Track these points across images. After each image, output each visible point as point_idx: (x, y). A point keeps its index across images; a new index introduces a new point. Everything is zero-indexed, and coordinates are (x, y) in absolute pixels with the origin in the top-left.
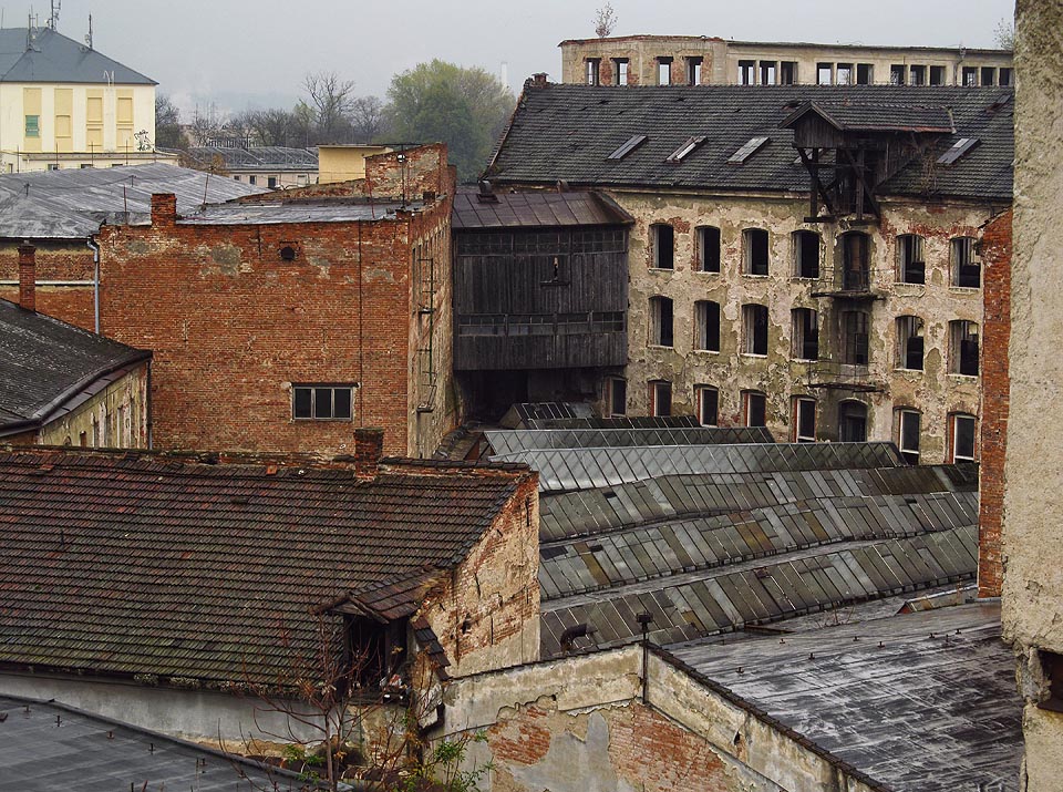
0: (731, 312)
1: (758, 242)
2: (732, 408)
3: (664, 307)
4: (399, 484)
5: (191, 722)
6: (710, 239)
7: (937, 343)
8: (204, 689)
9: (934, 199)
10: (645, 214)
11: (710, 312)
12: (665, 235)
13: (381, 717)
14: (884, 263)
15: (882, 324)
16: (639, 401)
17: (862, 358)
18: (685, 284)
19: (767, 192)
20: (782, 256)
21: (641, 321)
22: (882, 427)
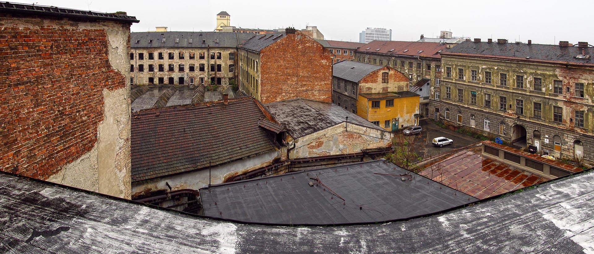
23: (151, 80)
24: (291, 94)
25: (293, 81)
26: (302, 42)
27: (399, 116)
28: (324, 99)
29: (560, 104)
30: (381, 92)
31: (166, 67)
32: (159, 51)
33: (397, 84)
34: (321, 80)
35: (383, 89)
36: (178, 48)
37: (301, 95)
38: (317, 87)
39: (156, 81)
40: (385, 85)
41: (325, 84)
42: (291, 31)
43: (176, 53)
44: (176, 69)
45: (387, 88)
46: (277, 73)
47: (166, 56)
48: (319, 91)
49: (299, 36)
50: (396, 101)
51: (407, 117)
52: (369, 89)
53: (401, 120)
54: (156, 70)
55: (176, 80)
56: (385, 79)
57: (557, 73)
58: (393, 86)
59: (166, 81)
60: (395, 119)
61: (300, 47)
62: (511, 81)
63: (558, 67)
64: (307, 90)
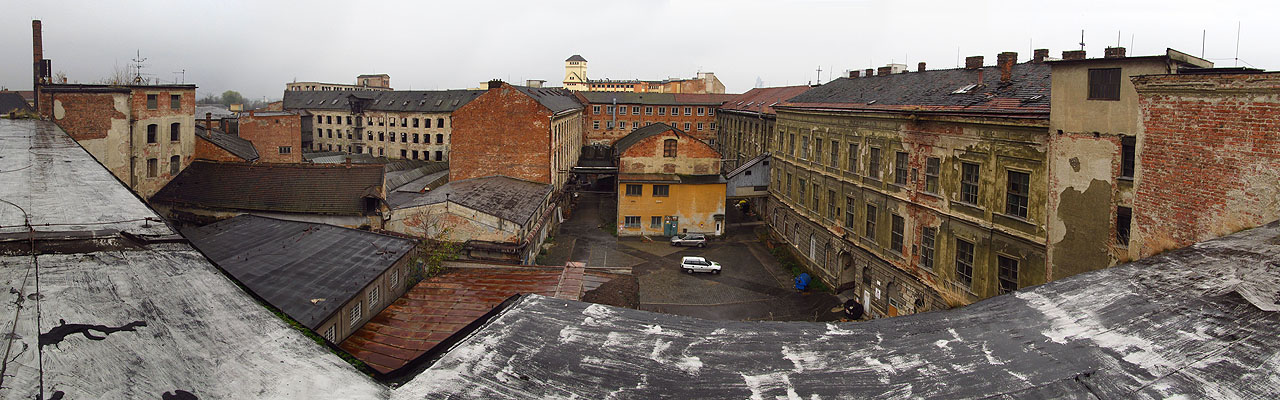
0: (334, 131)
1: (339, 119)
2: (335, 148)
3: (320, 131)
4: (355, 168)
5: (331, 221)
6: (329, 118)
7: (376, 136)
8: (335, 215)
9: (375, 110)
10: (316, 114)
11: (330, 131)
12: (320, 118)
13: (374, 218)
14: (365, 122)
15: (365, 134)
16: (316, 147)
17: (361, 139)
18: (324, 126)
19: (341, 110)
20: (344, 121)
21: (316, 134)
22: (365, 151)
23: (404, 152)
24: (490, 169)
25: (493, 151)
26: (510, 99)
27: (678, 213)
28: (538, 179)
29: (902, 211)
30: (662, 170)
31: (421, 138)
32: (413, 116)
33: (692, 162)
34: (534, 150)
35: (666, 167)
36: (436, 113)
37: (503, 171)
38: (527, 161)
39: (409, 155)
40: (669, 161)
41: (540, 156)
42: (495, 85)
43: (434, 119)
44: (433, 140)
45: (674, 166)
46: (472, 142)
47: (422, 123)
48: (530, 166)
49: (506, 91)
50: (673, 189)
51: (697, 218)
52: (639, 165)
53: (680, 221)
54: (410, 140)
55: (432, 154)
56: (670, 149)
57: (901, 135)
58: (684, 165)
59: (421, 156)
60: (671, 217)
61: (506, 105)
62: (843, 156)
63: (903, 121)
64: (512, 165)
